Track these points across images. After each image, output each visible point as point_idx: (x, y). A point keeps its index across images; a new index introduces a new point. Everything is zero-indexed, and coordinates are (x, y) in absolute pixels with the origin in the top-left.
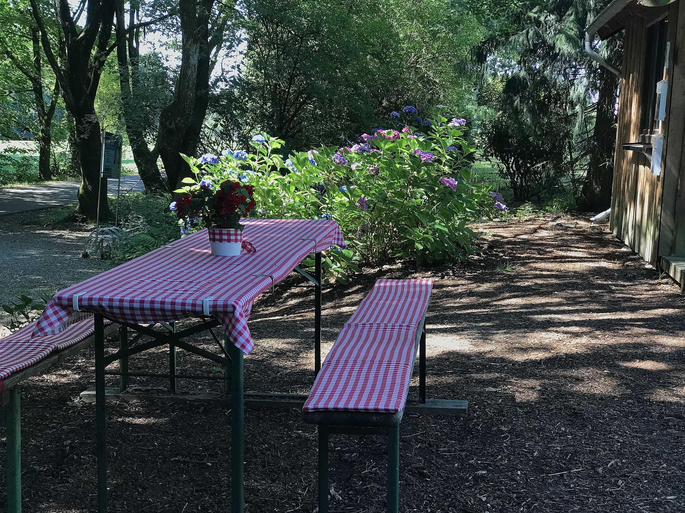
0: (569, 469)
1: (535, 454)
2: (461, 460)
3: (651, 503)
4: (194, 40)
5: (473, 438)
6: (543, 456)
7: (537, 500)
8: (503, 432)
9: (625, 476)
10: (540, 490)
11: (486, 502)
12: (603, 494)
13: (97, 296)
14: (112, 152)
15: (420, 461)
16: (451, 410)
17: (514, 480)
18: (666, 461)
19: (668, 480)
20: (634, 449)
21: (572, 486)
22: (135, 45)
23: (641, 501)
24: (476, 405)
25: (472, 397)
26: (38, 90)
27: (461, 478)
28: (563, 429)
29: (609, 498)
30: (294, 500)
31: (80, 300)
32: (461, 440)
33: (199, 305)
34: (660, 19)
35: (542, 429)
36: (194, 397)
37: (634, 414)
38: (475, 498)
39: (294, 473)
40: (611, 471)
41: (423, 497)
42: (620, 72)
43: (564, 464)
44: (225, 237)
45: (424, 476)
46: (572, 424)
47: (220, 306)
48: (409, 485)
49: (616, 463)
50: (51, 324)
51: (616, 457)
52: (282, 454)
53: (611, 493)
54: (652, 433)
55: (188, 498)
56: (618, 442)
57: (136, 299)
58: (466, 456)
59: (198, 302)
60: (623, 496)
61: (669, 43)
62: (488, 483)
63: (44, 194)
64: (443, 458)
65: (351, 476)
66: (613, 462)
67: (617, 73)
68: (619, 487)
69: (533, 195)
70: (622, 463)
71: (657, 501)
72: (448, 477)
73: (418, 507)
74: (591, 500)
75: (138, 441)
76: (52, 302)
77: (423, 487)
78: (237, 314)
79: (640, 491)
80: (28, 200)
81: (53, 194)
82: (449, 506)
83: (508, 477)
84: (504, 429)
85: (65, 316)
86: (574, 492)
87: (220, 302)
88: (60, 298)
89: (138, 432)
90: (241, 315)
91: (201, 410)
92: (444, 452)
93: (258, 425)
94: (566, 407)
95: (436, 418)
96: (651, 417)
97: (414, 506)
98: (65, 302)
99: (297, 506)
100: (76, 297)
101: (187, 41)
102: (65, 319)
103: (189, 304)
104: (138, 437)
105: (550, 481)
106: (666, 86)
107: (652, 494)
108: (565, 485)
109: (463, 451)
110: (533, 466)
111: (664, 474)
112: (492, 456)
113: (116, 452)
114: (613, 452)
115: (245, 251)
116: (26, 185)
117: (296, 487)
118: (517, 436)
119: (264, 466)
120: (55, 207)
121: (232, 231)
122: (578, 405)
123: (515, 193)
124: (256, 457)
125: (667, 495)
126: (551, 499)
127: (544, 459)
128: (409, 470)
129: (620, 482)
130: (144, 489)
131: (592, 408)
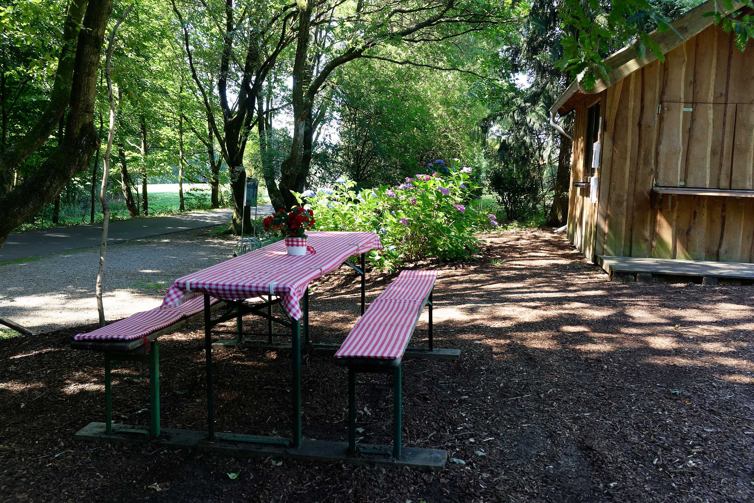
0: (522, 395)
1: (501, 385)
2: (453, 389)
3: (574, 418)
4: (302, 118)
5: (462, 374)
6: (506, 386)
7: (498, 416)
8: (482, 370)
9: (558, 399)
10: (502, 409)
11: (465, 417)
12: (542, 412)
13: (202, 282)
14: (252, 190)
15: (425, 389)
16: (449, 356)
17: (485, 402)
18: (587, 390)
19: (587, 403)
20: (566, 382)
21: (523, 406)
22: (269, 123)
23: (567, 416)
24: (466, 352)
25: (465, 347)
26: (211, 152)
27: (451, 401)
28: (521, 368)
29: (546, 414)
30: (340, 415)
31: (191, 284)
32: (454, 375)
33: (267, 288)
34: (596, 102)
35: (508, 369)
36: (284, 346)
37: (569, 358)
38: (458, 414)
39: (342, 397)
40: (549, 396)
41: (424, 413)
42: (573, 138)
43: (519, 392)
44: (295, 243)
45: (427, 399)
46: (527, 365)
47: (280, 288)
48: (416, 405)
49: (553, 391)
50: (172, 300)
51: (554, 387)
52: (336, 384)
53: (548, 411)
54: (579, 371)
55: (272, 413)
56: (557, 377)
57: (226, 284)
58: (456, 386)
59: (267, 286)
60: (555, 413)
61: (601, 118)
62: (468, 405)
63: (212, 217)
64: (440, 388)
65: (379, 400)
66: (551, 390)
67: (570, 138)
68: (554, 407)
69: (519, 216)
70: (557, 391)
71: (578, 417)
72: (442, 400)
73: (420, 420)
74: (534, 415)
75: (244, 375)
76: (173, 285)
77: (425, 407)
78: (292, 294)
79: (567, 410)
80: (202, 220)
81: (219, 217)
82: (440, 420)
83: (481, 400)
84: (483, 368)
85: (181, 295)
86: (524, 411)
87: (281, 286)
88: (178, 283)
89: (245, 369)
90: (294, 294)
91: (288, 355)
92: (442, 383)
93: (323, 365)
94: (525, 354)
95: (439, 361)
96: (580, 360)
97: (417, 419)
98: (181, 286)
99: (342, 419)
100: (188, 283)
101: (297, 119)
102: (182, 297)
103: (260, 287)
104: (245, 372)
105: (509, 403)
106: (599, 146)
107: (575, 412)
108: (519, 406)
109: (454, 383)
110: (499, 393)
111: (584, 398)
112: (473, 386)
113: (230, 382)
114: (552, 383)
115: (309, 252)
116: (202, 211)
117: (342, 406)
118: (491, 373)
119: (323, 392)
120: (219, 225)
121: (300, 239)
122: (533, 352)
123: (508, 215)
124: (319, 386)
125: (584, 412)
126: (508, 415)
127: (507, 388)
128: (417, 396)
129: (555, 403)
130: (245, 407)
131: (542, 354)
